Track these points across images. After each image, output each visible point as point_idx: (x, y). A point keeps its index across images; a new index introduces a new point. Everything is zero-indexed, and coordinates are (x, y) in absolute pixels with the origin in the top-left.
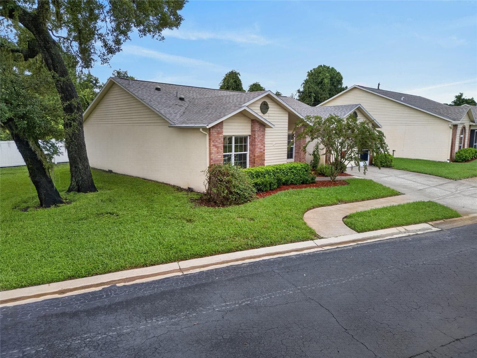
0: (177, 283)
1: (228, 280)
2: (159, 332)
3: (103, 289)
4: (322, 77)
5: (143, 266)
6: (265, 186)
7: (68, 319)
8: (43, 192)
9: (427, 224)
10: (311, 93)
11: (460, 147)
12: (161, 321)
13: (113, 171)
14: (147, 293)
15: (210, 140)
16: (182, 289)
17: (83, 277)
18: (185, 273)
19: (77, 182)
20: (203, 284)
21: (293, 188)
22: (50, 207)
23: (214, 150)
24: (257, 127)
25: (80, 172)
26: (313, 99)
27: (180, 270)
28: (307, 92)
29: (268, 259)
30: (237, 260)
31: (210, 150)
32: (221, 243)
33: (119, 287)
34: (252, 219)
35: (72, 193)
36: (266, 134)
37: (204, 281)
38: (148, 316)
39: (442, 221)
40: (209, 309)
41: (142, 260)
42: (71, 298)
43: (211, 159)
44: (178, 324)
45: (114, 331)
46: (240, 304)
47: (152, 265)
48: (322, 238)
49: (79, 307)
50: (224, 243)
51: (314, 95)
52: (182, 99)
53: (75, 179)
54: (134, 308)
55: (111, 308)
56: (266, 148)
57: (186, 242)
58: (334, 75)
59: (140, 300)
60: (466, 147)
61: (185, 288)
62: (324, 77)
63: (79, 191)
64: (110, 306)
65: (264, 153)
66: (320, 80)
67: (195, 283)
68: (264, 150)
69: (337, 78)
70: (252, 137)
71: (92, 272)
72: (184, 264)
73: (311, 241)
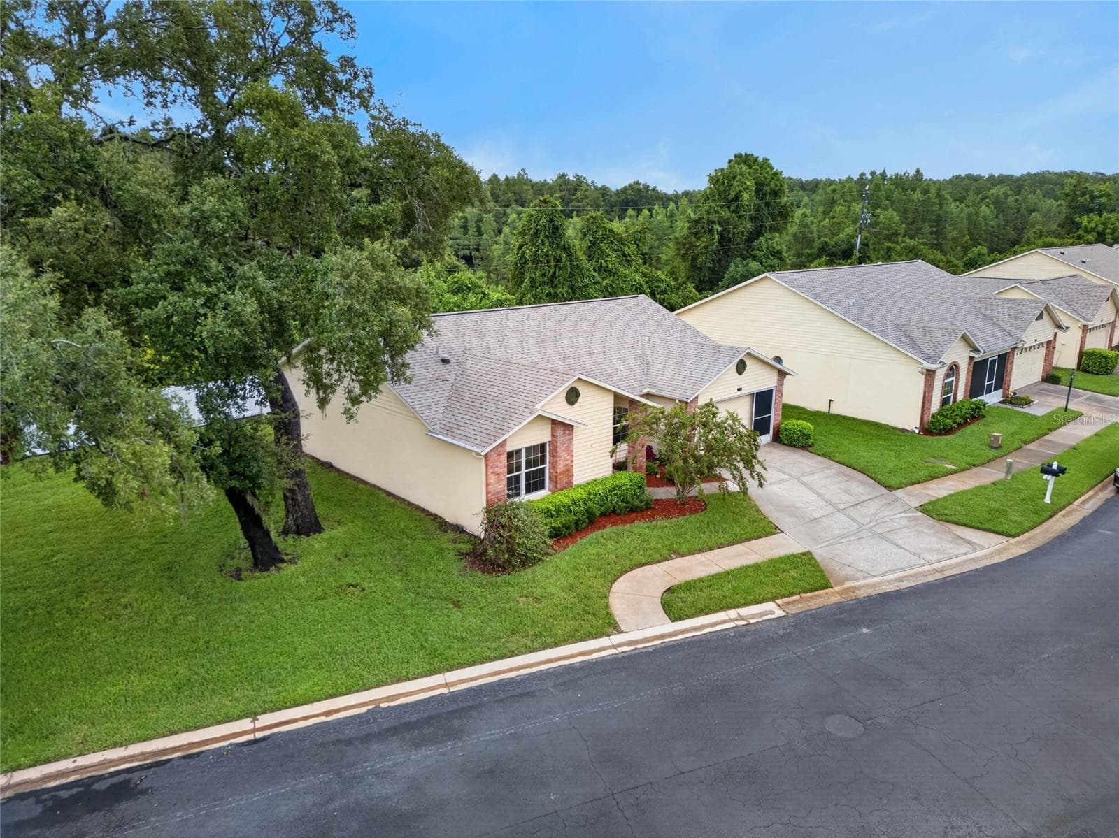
0: (443, 705)
1: (497, 701)
2: (428, 762)
3: (369, 710)
4: (737, 189)
5: (406, 680)
6: (568, 528)
7: (345, 748)
8: (258, 549)
9: (774, 604)
10: (714, 222)
11: (945, 401)
12: (428, 751)
13: (334, 465)
14: (414, 718)
15: (487, 466)
16: (448, 713)
17: (344, 695)
18: (452, 689)
19: (295, 521)
20: (469, 707)
21: (614, 523)
22: (268, 570)
23: (493, 478)
24: (560, 432)
25: (299, 506)
26: (716, 236)
27: (447, 685)
28: (705, 221)
29: (547, 670)
30: (511, 670)
31: (487, 480)
32: (494, 645)
33: (383, 709)
34: (538, 600)
35: (290, 538)
36: (575, 438)
37: (471, 703)
38: (417, 745)
39: (797, 597)
40: (474, 739)
41: (404, 674)
42: (338, 722)
43: (488, 492)
44: (444, 755)
45: (389, 760)
46: (504, 733)
47: (415, 678)
48: (622, 632)
49: (350, 733)
50: (498, 644)
51: (720, 229)
52: (445, 361)
53: (293, 516)
54: (403, 737)
55: (383, 735)
56: (574, 459)
57: (453, 645)
58: (766, 178)
59: (409, 726)
60: (960, 396)
61: (452, 712)
62: (741, 189)
63: (298, 533)
64: (380, 733)
65: (572, 466)
66: (733, 194)
67: (461, 706)
68: (572, 461)
69: (772, 185)
70: (553, 443)
71: (353, 689)
72: (451, 676)
73: (607, 638)
